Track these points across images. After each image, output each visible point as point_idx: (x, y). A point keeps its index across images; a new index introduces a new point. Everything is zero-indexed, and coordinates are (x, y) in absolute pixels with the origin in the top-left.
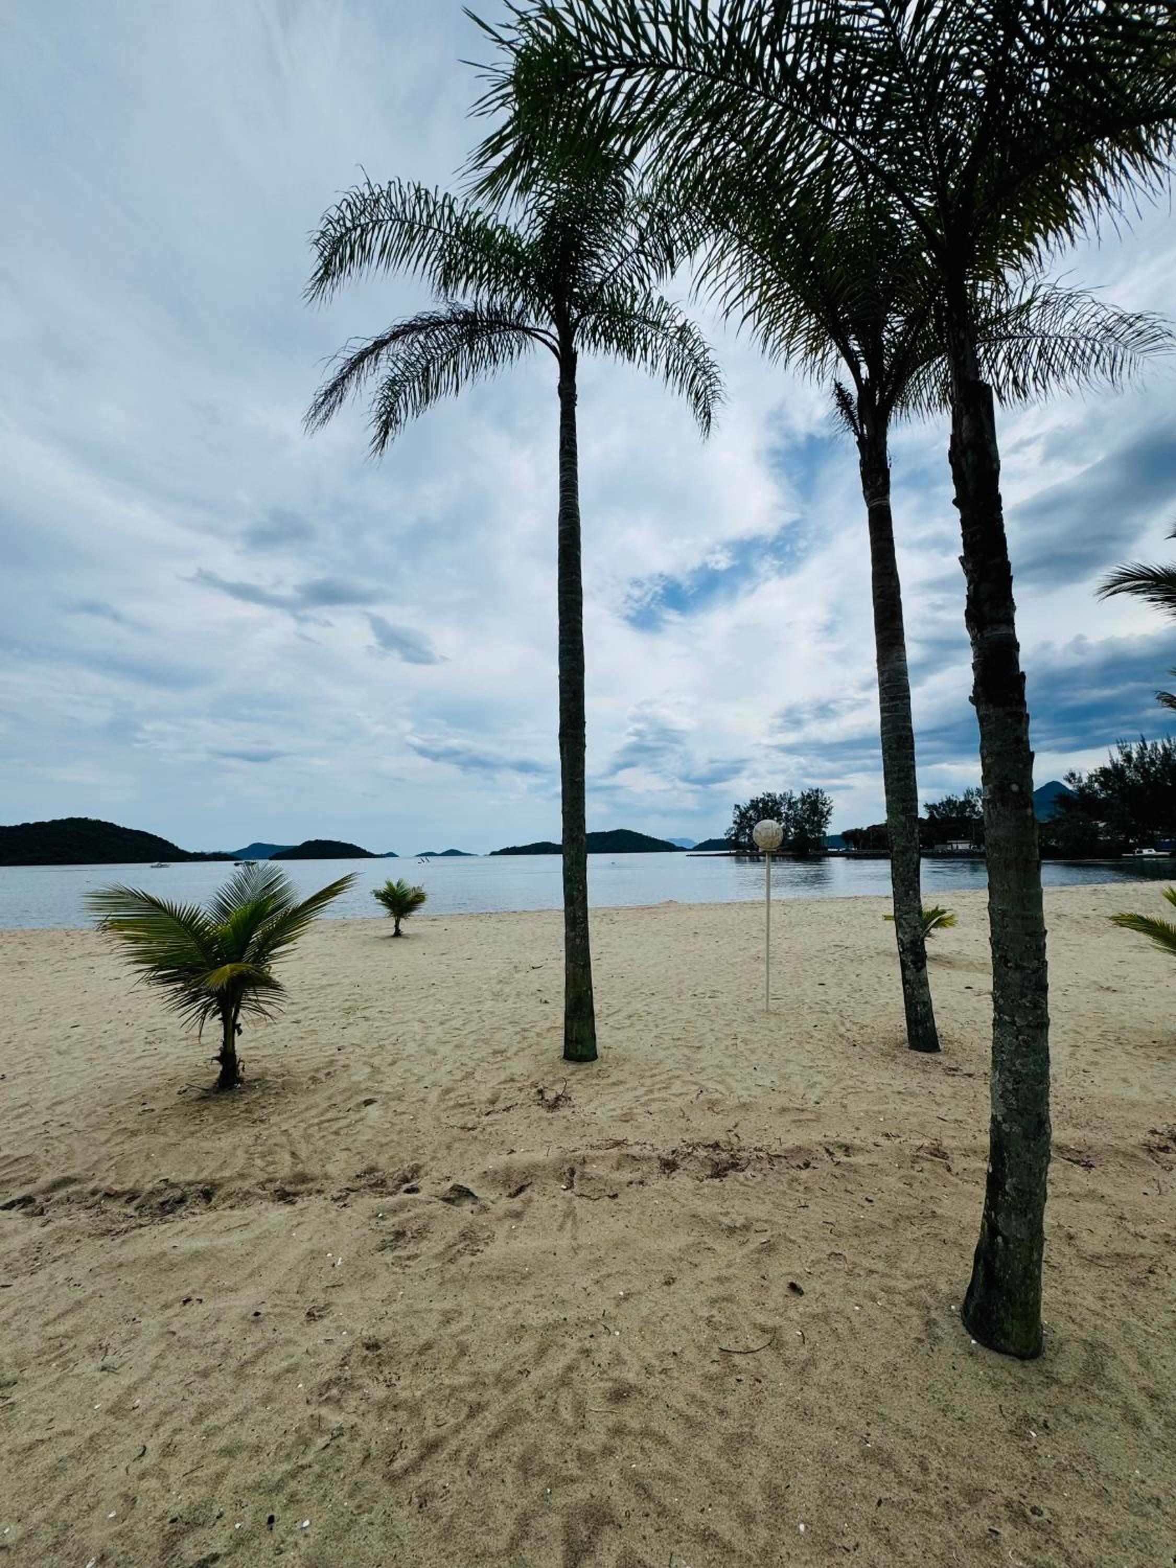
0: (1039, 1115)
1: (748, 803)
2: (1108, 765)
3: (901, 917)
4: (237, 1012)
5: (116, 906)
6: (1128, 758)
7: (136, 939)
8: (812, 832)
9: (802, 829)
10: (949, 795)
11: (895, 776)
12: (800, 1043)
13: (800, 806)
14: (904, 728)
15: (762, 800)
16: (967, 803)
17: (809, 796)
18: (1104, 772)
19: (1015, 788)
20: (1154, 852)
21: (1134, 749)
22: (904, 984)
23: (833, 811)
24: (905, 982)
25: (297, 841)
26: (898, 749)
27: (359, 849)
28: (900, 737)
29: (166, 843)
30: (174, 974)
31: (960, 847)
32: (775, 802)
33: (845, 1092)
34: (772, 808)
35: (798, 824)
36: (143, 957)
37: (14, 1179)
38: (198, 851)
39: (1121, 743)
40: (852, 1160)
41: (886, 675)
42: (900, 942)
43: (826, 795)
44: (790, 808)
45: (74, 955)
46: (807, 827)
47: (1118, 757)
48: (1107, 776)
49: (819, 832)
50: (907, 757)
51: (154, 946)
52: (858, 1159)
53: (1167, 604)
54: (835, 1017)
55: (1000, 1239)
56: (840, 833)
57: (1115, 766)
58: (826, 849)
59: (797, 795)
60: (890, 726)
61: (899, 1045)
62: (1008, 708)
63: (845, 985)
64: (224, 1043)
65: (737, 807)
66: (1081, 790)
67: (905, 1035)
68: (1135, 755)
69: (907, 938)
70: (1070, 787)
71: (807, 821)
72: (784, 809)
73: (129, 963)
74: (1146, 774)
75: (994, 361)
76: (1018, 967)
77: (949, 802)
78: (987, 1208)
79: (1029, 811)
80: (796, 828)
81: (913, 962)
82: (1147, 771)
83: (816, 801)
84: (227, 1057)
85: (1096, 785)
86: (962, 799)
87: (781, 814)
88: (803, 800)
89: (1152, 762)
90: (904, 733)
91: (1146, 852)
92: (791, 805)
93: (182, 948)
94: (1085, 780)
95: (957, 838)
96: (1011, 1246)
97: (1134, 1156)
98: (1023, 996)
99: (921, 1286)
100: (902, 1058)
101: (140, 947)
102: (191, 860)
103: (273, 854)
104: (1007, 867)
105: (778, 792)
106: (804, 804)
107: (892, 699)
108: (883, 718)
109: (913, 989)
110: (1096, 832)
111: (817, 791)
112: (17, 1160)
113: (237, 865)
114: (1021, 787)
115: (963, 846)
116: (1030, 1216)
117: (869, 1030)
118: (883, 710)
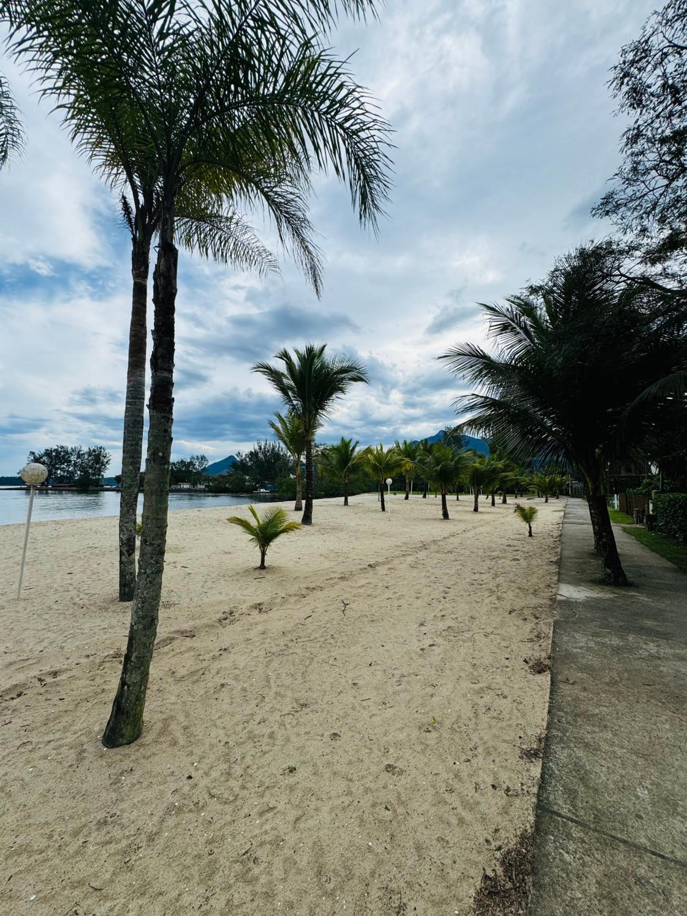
0: (152, 616)
1: (43, 451)
2: (253, 451)
3: (123, 525)
6: (260, 449)
8: (94, 474)
9: (86, 472)
10: (182, 458)
11: (129, 443)
12: (39, 615)
13: (86, 457)
14: (138, 416)
15: (56, 450)
16: (191, 463)
17: (94, 451)
18: (251, 453)
19: (161, 454)
20: (264, 491)
21: (263, 444)
22: (120, 564)
23: (110, 462)
24: (121, 562)
26: (133, 427)
28: (135, 420)
31: (185, 486)
32: (67, 452)
33: (65, 639)
34: (64, 456)
35: (83, 469)
39: (259, 441)
40: (59, 678)
41: (132, 383)
42: (121, 540)
43: (107, 451)
44: (78, 457)
46: (90, 471)
47: (257, 448)
48: (253, 455)
49: (99, 475)
50: (138, 433)
52: (62, 677)
53: (273, 383)
54: (74, 593)
55: (126, 687)
56: (114, 476)
57: (255, 451)
58: (103, 486)
59: (85, 449)
60: (130, 413)
61: (112, 601)
62: (163, 414)
63: (88, 571)
65: (33, 453)
66: (242, 460)
67: (118, 594)
68: (263, 447)
69: (125, 537)
70: (238, 459)
71: (91, 467)
72: (73, 458)
74: (265, 456)
75: (214, 238)
76: (151, 544)
77: (182, 462)
78: (123, 673)
79: (166, 466)
80: (81, 471)
81: (128, 551)
82: (266, 454)
83: (99, 454)
85: (248, 459)
86: (189, 460)
87: (71, 461)
88: (90, 454)
89: (268, 451)
90: (138, 419)
91: (262, 490)
92: (79, 456)
94: (244, 457)
95: (184, 481)
96: (131, 688)
97: (213, 626)
98: (152, 558)
99: (83, 734)
100: (112, 608)
104: (152, 493)
105: (70, 446)
106: (89, 456)
107: (133, 398)
108: (127, 408)
109: (125, 566)
110: (245, 481)
111: (101, 448)
114: (163, 454)
115: (186, 486)
116: (142, 669)
117: (96, 596)
118: (127, 403)
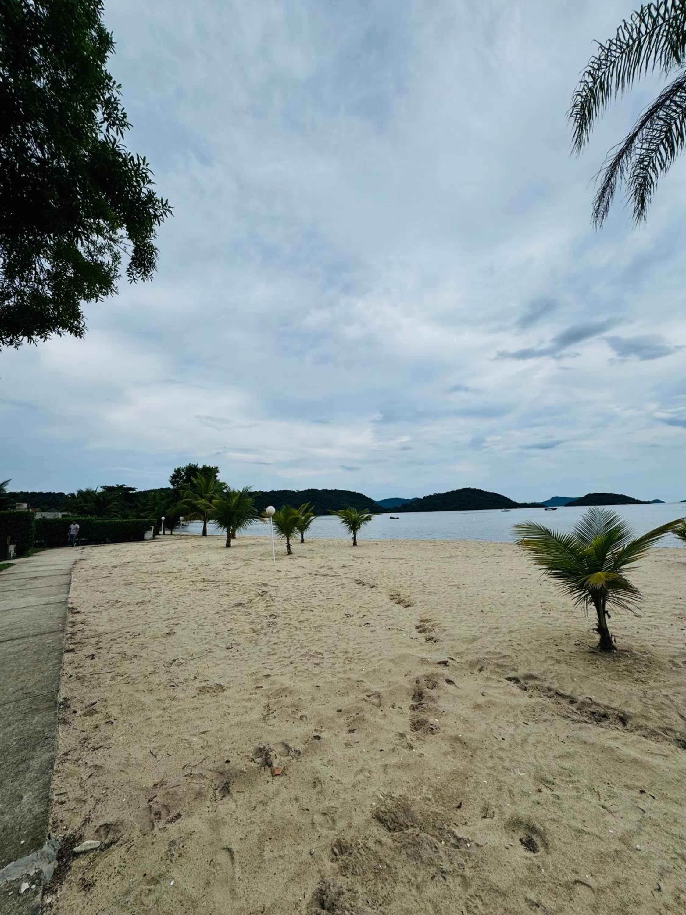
4: (604, 603)
5: (528, 533)
7: (536, 551)
25: (582, 494)
27: (628, 498)
29: (506, 498)
30: (560, 573)
36: (542, 561)
37: (508, 666)
38: (523, 502)
45: (488, 555)
51: (545, 556)
64: (599, 621)
73: (535, 564)
84: (602, 629)
93: (561, 558)
101: (539, 555)
102: (520, 507)
103: (566, 503)
112: (505, 656)
113: (546, 510)
